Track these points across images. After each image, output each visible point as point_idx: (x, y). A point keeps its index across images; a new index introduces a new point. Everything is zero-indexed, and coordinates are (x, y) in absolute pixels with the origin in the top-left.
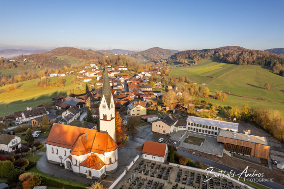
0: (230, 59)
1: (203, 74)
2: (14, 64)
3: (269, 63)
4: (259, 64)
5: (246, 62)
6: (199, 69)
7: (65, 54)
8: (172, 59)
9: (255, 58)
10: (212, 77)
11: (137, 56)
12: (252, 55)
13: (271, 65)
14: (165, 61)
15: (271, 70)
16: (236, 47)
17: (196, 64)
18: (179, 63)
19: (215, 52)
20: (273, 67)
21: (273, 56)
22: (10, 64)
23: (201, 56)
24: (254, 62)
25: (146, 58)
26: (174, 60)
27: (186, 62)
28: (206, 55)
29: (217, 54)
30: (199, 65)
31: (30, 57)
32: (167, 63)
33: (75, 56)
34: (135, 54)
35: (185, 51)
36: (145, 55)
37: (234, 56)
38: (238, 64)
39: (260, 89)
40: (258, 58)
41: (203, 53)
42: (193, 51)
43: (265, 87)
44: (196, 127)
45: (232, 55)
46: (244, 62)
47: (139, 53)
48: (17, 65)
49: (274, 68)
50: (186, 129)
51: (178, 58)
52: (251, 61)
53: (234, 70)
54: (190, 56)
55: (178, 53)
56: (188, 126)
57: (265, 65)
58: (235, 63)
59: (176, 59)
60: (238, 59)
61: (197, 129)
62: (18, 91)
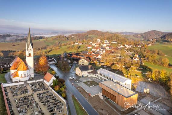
2: (67, 39)
7: (92, 34)
8: (162, 38)
11: (137, 36)
14: (156, 40)
18: (166, 41)
22: (66, 38)
25: (144, 37)
26: (163, 39)
31: (75, 35)
33: (97, 35)
34: (136, 35)
36: (144, 36)
47: (140, 34)
48: (69, 39)
51: (167, 38)
55: (168, 34)
59: (165, 38)
62: (58, 50)
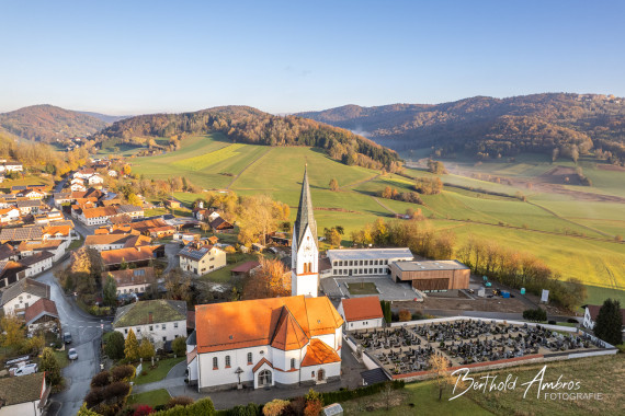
0: (251, 135)
1: (207, 169)
3: (323, 141)
4: (307, 144)
5: (283, 141)
6: (195, 159)
9: (297, 132)
10: (230, 175)
12: (291, 126)
13: (326, 145)
15: (328, 153)
16: (245, 108)
17: (178, 147)
19: (211, 121)
20: (329, 147)
21: (324, 129)
23: (182, 128)
24: (297, 139)
26: (115, 139)
27: (152, 142)
28: (193, 125)
29: (215, 123)
30: (186, 149)
32: (99, 145)
35: (139, 117)
37: (258, 129)
38: (269, 144)
39: (323, 191)
40: (302, 132)
41: (186, 122)
42: (159, 116)
43: (331, 186)
44: (348, 268)
45: (253, 127)
46: (279, 139)
49: (333, 151)
50: (331, 274)
51: (126, 135)
52: (293, 137)
53: (264, 157)
54: (156, 128)
56: (334, 268)
57: (316, 145)
58: (263, 142)
59: (120, 135)
60: (268, 135)
61: (351, 271)
